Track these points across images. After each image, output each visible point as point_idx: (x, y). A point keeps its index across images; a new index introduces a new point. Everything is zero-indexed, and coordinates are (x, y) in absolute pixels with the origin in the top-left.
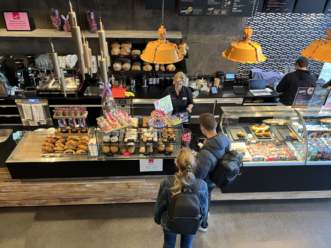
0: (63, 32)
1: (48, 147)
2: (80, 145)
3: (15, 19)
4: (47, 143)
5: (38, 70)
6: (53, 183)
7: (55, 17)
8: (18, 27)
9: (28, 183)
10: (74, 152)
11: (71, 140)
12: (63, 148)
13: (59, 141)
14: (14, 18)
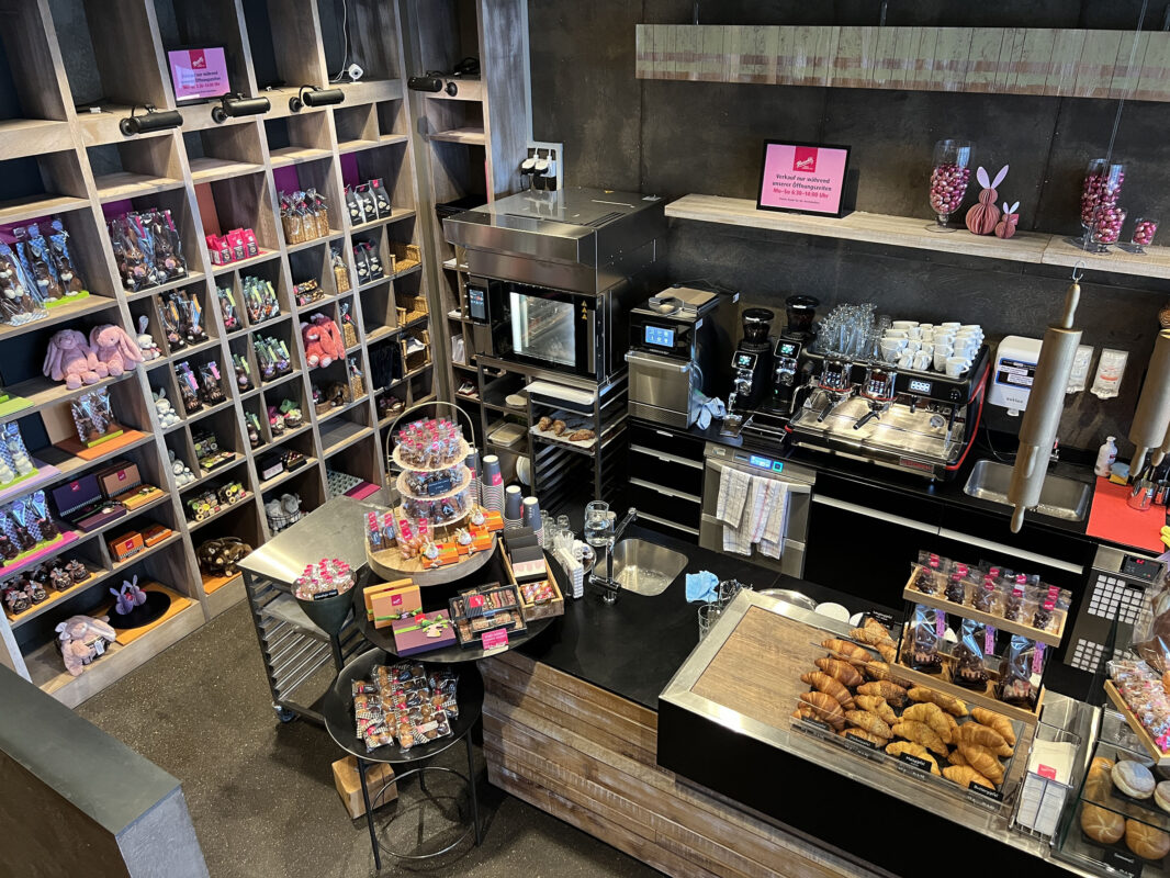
0: (959, 234)
1: (832, 702)
2: (970, 744)
3: (800, 169)
4: (828, 682)
5: (821, 361)
6: (793, 842)
7: (950, 176)
8: (799, 198)
9: (699, 798)
10: (935, 767)
11: (930, 704)
12: (891, 726)
13: (877, 686)
14: (795, 165)
